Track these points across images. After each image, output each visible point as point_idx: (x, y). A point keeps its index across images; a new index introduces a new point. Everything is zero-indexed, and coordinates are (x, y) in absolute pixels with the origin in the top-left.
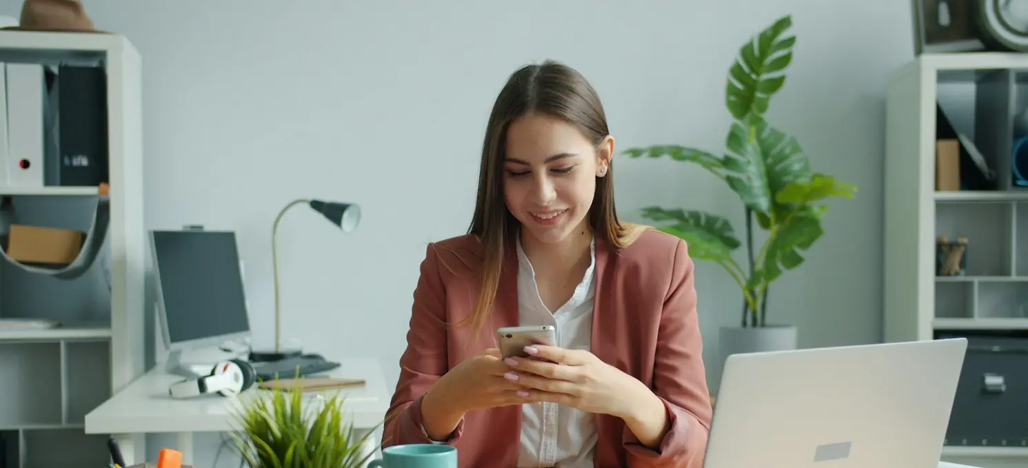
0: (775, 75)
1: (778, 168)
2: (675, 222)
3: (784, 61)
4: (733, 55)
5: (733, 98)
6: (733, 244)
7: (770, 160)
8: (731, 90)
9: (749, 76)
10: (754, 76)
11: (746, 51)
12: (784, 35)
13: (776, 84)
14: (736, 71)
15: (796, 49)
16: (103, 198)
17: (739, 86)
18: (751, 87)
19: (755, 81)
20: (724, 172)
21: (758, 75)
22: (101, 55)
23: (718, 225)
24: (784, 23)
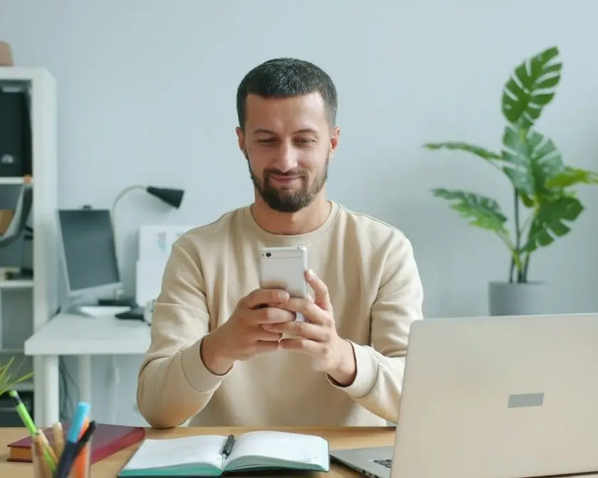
0: (547, 91)
1: (541, 161)
2: (458, 201)
3: (554, 82)
4: (508, 73)
5: (508, 107)
6: (503, 219)
7: (534, 156)
8: (506, 100)
9: (522, 91)
10: (526, 91)
11: (520, 71)
12: (553, 62)
13: (546, 99)
14: (511, 85)
15: (564, 73)
16: (27, 186)
17: (514, 97)
18: (525, 99)
19: (528, 96)
20: (501, 163)
21: (531, 90)
22: (26, 84)
23: (490, 204)
24: (552, 52)
